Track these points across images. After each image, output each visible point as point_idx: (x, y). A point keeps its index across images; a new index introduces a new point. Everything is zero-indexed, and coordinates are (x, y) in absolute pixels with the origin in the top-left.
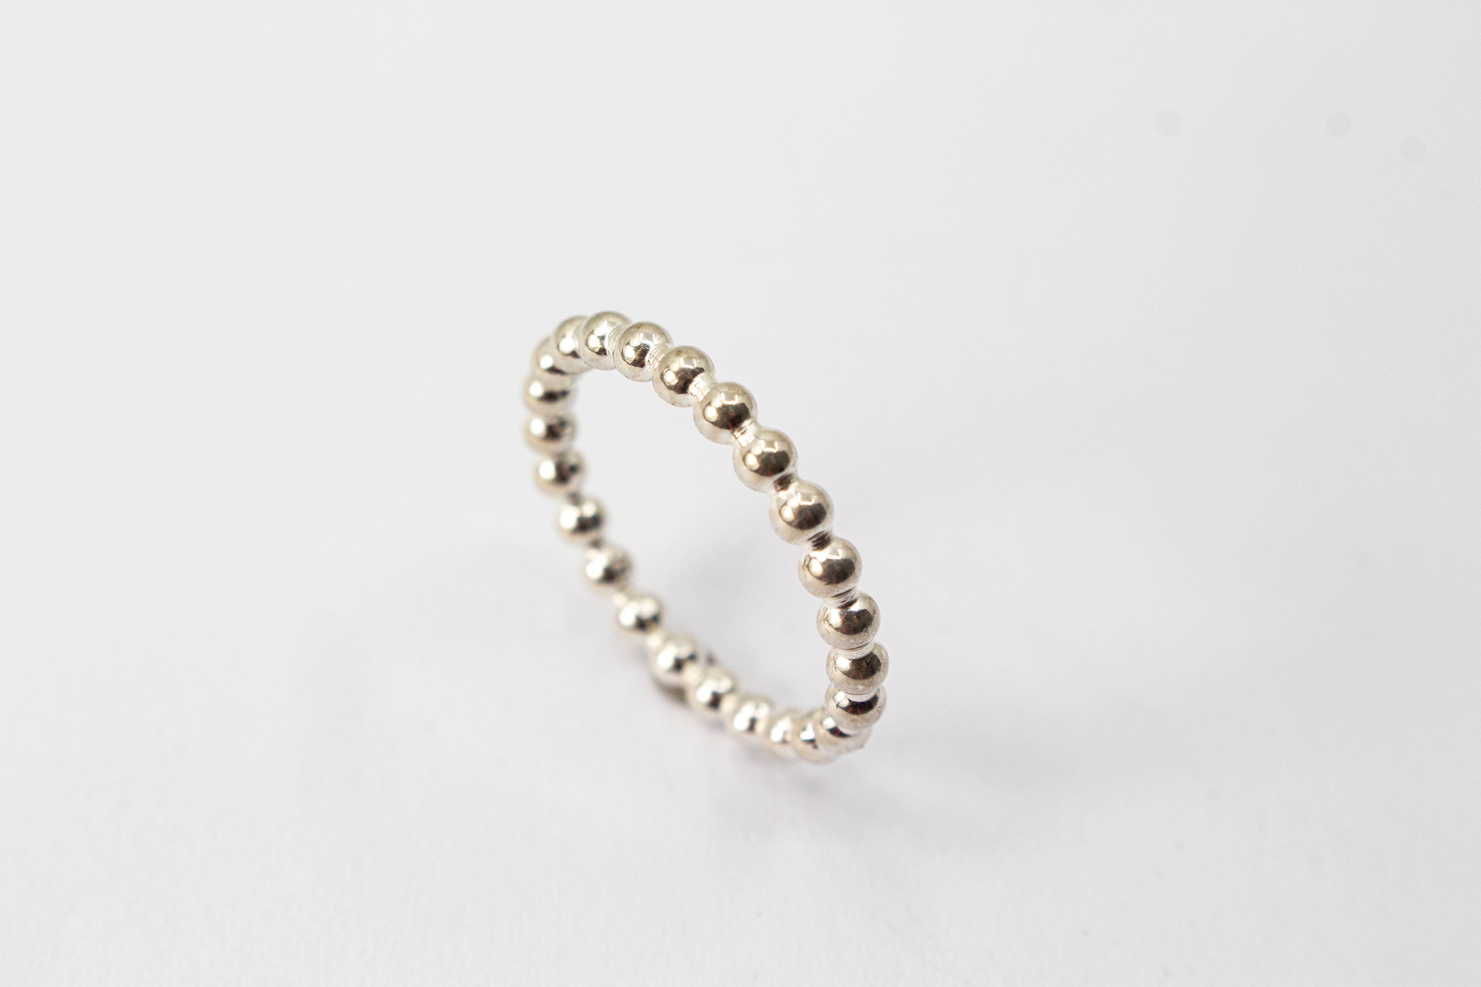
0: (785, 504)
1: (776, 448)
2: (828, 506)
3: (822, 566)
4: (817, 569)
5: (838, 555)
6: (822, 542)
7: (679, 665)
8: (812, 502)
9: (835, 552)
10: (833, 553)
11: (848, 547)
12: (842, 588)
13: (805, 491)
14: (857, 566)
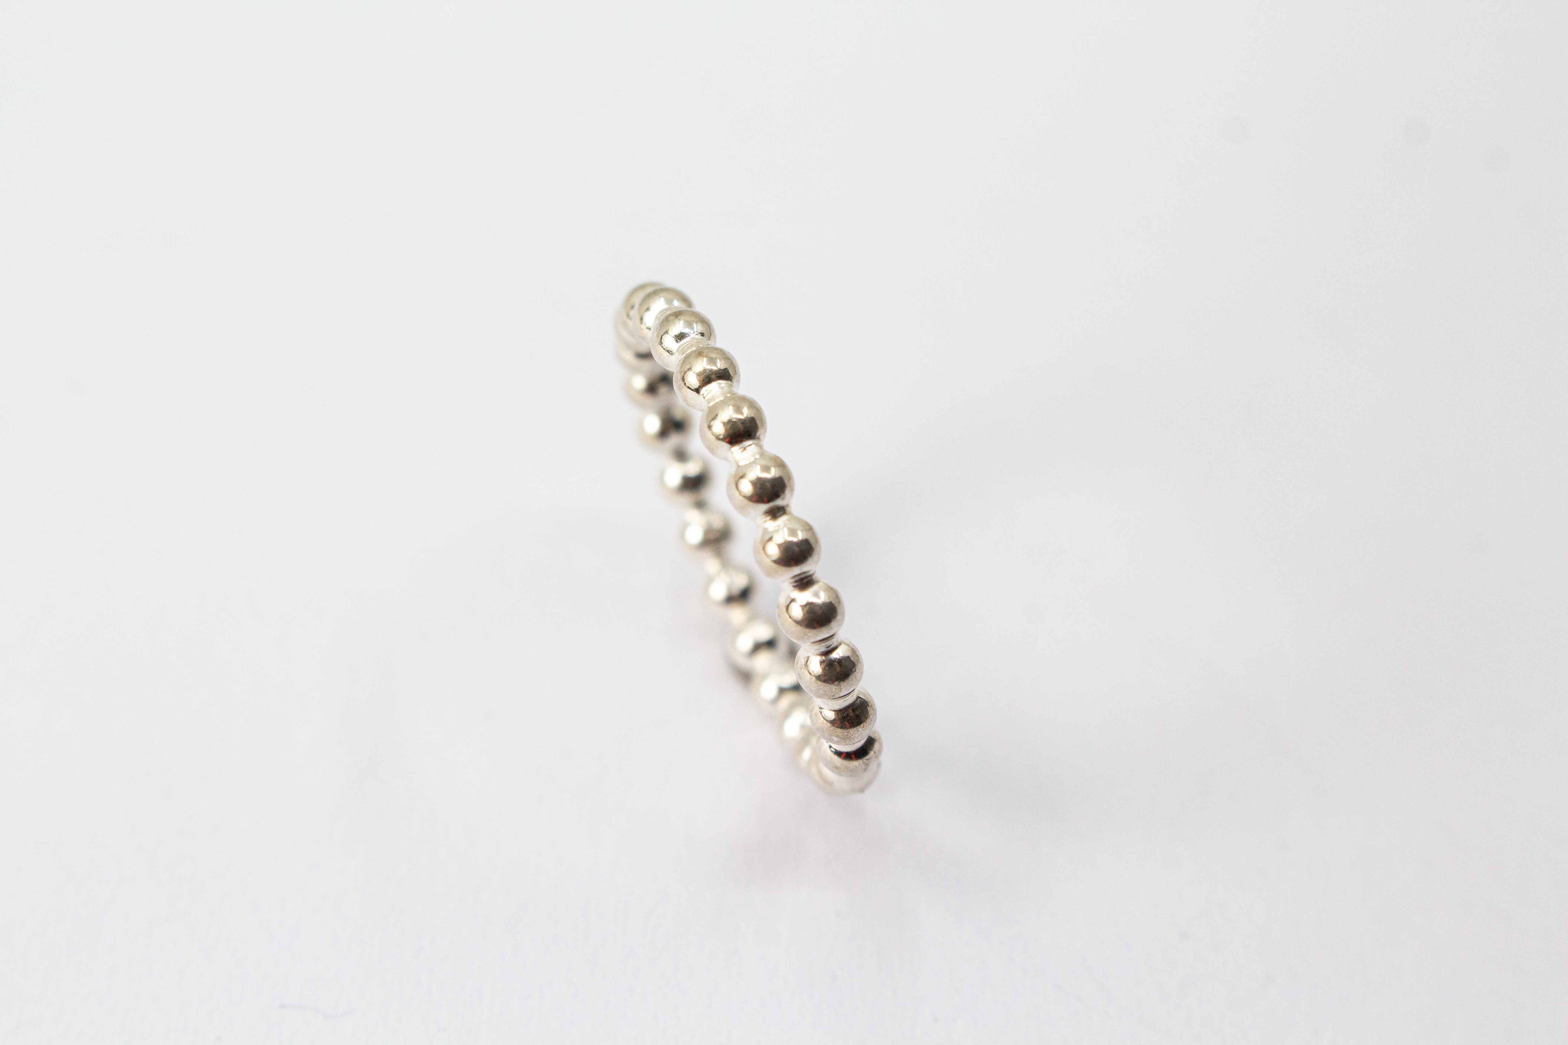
0: (770, 539)
1: (773, 473)
2: (817, 541)
3: (803, 609)
4: (797, 612)
5: (819, 597)
6: (804, 583)
7: (758, 647)
8: (800, 536)
9: (816, 595)
10: (816, 596)
11: (831, 590)
12: (824, 633)
13: (795, 526)
14: (839, 611)
